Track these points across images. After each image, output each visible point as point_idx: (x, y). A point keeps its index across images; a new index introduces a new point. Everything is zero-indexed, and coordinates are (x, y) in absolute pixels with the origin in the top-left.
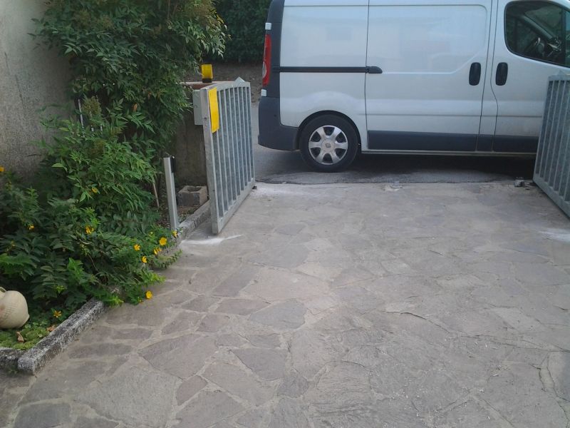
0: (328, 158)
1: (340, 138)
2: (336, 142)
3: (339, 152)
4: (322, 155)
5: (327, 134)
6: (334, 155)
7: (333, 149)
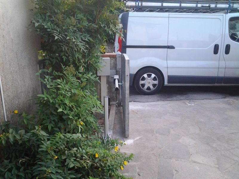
0: (149, 88)
1: (155, 79)
2: (153, 81)
3: (154, 85)
4: (146, 87)
5: (148, 77)
7: (151, 84)
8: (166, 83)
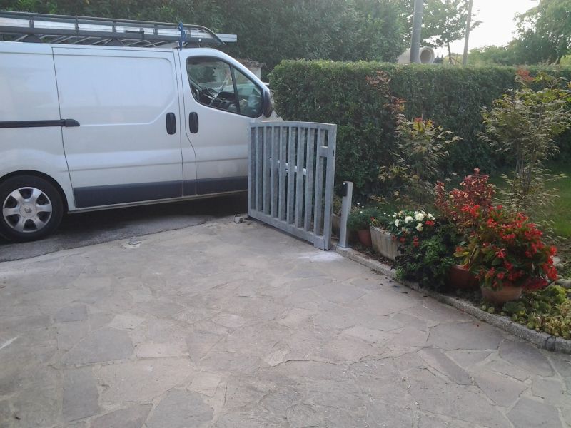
0: (30, 224)
1: (41, 200)
2: (38, 206)
3: (43, 216)
4: (22, 222)
5: (25, 198)
6: (37, 221)
7: (35, 213)
8: (72, 207)
